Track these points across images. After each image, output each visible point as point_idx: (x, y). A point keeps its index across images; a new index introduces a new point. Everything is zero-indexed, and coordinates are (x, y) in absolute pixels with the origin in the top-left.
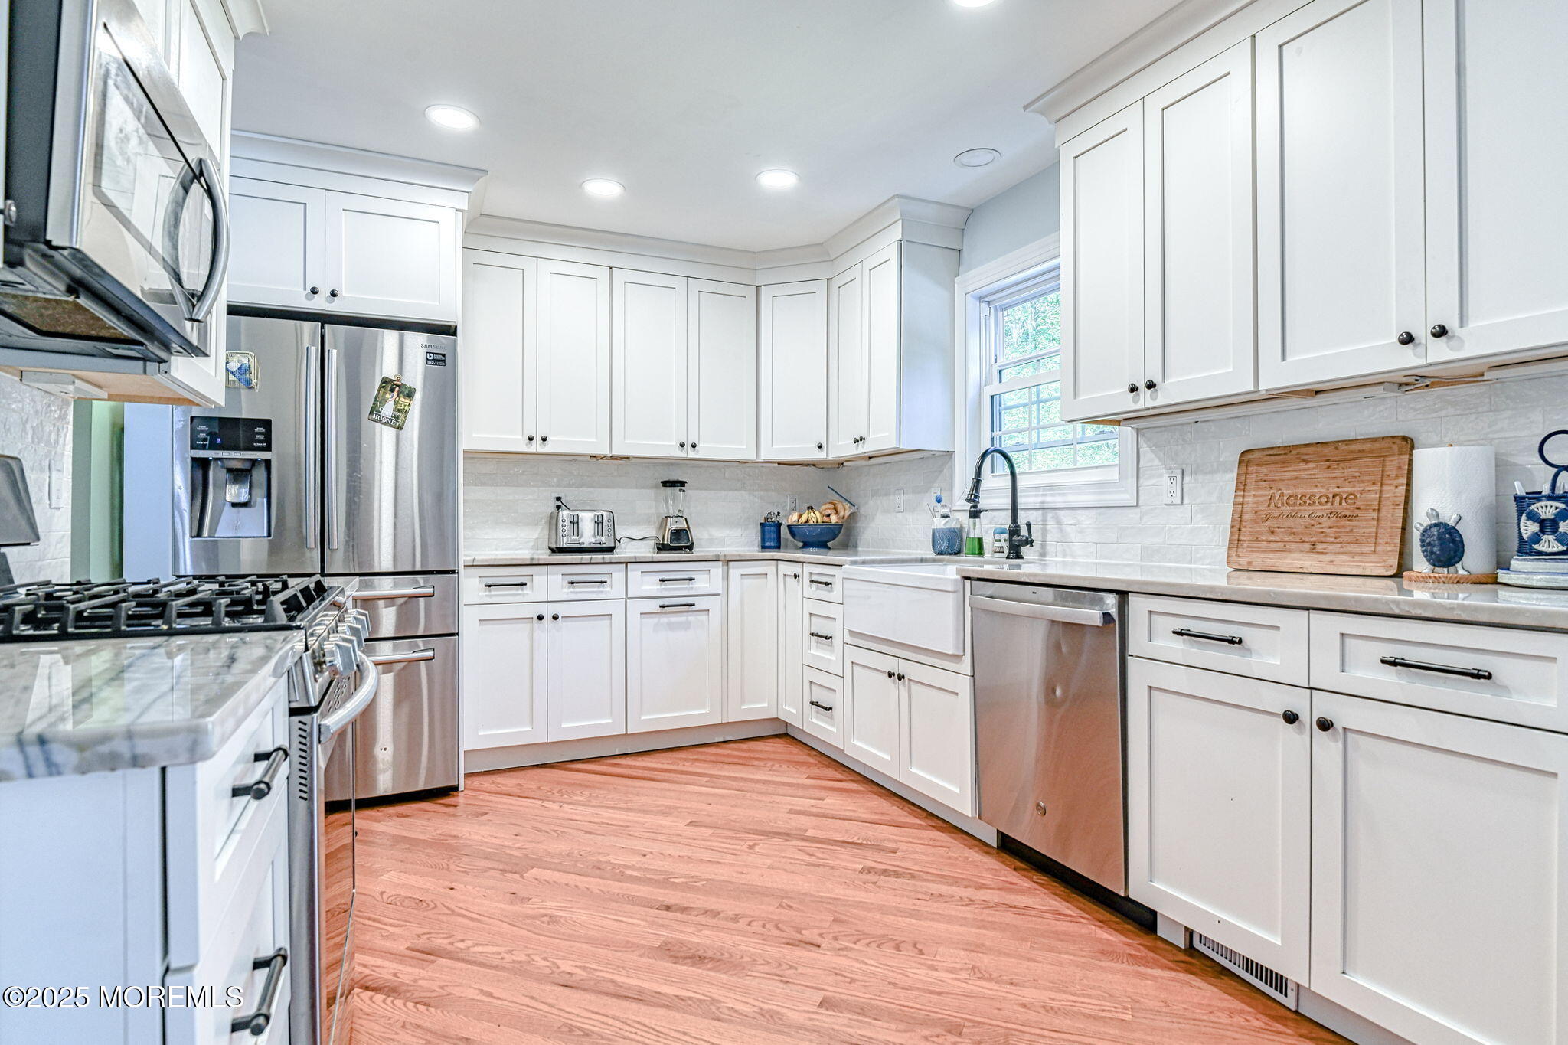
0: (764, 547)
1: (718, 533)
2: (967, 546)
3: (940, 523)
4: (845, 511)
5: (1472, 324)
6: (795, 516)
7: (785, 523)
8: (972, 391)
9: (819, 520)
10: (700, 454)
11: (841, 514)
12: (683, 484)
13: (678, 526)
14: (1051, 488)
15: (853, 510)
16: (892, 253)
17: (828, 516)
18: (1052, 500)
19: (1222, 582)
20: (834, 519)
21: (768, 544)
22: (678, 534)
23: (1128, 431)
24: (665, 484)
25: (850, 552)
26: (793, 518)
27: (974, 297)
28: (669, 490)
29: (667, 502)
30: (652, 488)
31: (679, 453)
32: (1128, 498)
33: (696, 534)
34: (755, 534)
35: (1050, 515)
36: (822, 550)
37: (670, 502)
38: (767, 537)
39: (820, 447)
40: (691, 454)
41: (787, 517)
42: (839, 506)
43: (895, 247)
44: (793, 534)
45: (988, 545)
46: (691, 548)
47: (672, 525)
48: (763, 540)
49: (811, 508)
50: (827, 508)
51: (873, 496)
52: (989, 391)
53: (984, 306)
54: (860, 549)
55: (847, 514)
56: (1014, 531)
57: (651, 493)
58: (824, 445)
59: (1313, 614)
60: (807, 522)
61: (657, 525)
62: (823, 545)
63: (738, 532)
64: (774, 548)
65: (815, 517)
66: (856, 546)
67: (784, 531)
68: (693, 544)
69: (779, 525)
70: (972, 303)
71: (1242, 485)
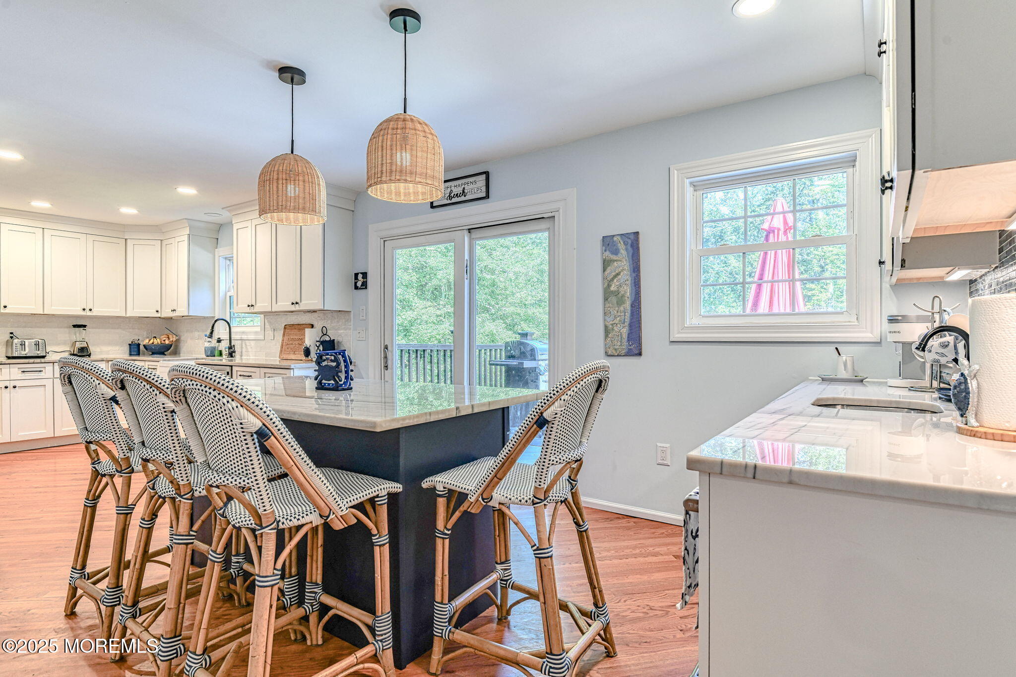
0: (131, 355)
1: (105, 348)
2: (217, 353)
3: (207, 345)
4: (173, 338)
5: (303, 302)
6: (147, 341)
7: (142, 344)
8: (222, 294)
9: (159, 342)
10: (95, 313)
11: (171, 340)
12: (85, 326)
13: (82, 346)
14: (243, 332)
15: (177, 338)
16: (186, 238)
17: (164, 340)
18: (244, 337)
19: (278, 363)
20: (167, 342)
21: (133, 353)
22: (82, 350)
23: (262, 316)
24: (75, 326)
25: (177, 355)
26: (146, 342)
27: (223, 258)
28: (77, 329)
29: (76, 335)
30: (67, 328)
31: (83, 313)
32: (262, 337)
33: (92, 349)
34: (127, 348)
35: (244, 342)
36: (162, 356)
37: (78, 335)
38: (132, 350)
39: (157, 311)
40: (89, 313)
41: (143, 341)
42: (170, 336)
43: (186, 237)
44: (146, 349)
45: (224, 353)
46: (89, 355)
47: (78, 345)
48: (130, 351)
49: (155, 337)
50: (164, 337)
51: (187, 332)
52: (229, 294)
53: (228, 261)
54: (181, 355)
55: (174, 339)
56: (230, 348)
57: (67, 330)
58: (159, 311)
59: (261, 369)
60: (153, 343)
61: (70, 345)
62: (163, 353)
63: (117, 348)
64: (136, 355)
65: (157, 341)
66: (179, 354)
67: (142, 347)
68: (90, 354)
69: (139, 345)
70: (222, 260)
71: (284, 335)
